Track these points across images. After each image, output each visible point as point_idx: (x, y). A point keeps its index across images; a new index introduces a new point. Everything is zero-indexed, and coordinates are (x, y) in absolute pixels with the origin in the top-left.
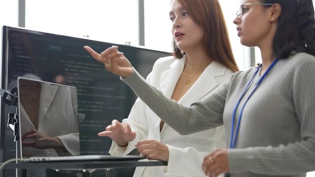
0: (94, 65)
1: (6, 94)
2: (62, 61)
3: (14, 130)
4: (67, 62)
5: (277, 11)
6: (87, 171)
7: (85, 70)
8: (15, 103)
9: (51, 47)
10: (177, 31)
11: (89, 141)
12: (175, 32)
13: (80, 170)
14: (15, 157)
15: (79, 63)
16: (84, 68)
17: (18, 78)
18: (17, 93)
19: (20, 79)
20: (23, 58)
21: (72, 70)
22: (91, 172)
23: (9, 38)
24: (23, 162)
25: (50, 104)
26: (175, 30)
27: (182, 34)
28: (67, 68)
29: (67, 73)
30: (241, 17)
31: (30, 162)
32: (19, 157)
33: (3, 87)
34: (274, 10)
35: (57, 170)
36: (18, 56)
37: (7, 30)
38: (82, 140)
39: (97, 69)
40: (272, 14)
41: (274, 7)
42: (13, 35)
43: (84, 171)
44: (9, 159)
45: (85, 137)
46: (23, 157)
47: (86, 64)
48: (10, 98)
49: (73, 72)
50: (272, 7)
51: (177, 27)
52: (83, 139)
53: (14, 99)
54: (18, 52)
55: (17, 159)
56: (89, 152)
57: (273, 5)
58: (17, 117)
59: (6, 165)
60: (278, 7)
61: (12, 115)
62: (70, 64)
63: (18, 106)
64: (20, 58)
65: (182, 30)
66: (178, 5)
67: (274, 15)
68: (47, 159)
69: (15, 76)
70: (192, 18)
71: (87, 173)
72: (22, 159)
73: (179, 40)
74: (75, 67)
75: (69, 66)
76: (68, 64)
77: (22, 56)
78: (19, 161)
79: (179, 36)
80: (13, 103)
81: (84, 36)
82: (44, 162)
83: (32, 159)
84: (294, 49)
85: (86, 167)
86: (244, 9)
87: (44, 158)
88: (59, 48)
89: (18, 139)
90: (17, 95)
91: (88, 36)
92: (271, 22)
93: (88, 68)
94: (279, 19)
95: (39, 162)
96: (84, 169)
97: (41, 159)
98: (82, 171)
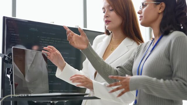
0: (58, 39)
1: (5, 57)
2: (38, 37)
3: (10, 78)
4: (41, 37)
5: (163, 7)
6: (53, 102)
7: (52, 42)
8: (11, 62)
9: (31, 29)
10: (106, 19)
11: (54, 84)
12: (105, 20)
13: (49, 101)
14: (11, 94)
15: (48, 38)
16: (51, 40)
17: (12, 47)
18: (12, 56)
19: (13, 48)
20: (15, 35)
21: (44, 42)
22: (55, 103)
23: (6, 23)
24: (15, 97)
25: (31, 63)
26: (105, 19)
27: (109, 21)
28: (41, 40)
29: (40, 44)
30: (142, 10)
31: (20, 97)
32: (13, 94)
33: (3, 52)
34: (161, 6)
35: (35, 102)
36: (12, 34)
37: (6, 19)
38: (50, 84)
39: (59, 41)
40: (160, 8)
41: (161, 4)
42: (9, 22)
43: (51, 102)
44: (7, 95)
45: (52, 81)
46: (15, 94)
47: (52, 38)
48: (8, 59)
49: (45, 43)
50: (160, 4)
51: (106, 17)
52: (51, 82)
53: (10, 60)
54: (12, 32)
55: (11, 95)
56: (54, 91)
57: (161, 3)
58: (12, 70)
59: (5, 99)
60: (163, 4)
61: (8, 69)
62: (43, 38)
63: (12, 64)
64: (14, 35)
65: (109, 19)
66: (107, 4)
67: (161, 9)
68: (29, 95)
69: (11, 46)
70: (115, 12)
71: (53, 103)
72: (15, 95)
73: (107, 24)
74: (46, 40)
75: (42, 39)
76: (41, 38)
77: (15, 34)
78: (13, 96)
79: (107, 22)
80: (9, 62)
81: (51, 22)
82: (28, 97)
83: (20, 95)
84: (172, 29)
85: (53, 100)
86: (144, 5)
87: (27, 94)
88: (36, 29)
89: (12, 83)
90: (12, 57)
91: (53, 23)
92: (159, 14)
93: (54, 41)
94: (164, 12)
95: (25, 97)
96: (52, 101)
97: (26, 95)
98: (50, 102)
